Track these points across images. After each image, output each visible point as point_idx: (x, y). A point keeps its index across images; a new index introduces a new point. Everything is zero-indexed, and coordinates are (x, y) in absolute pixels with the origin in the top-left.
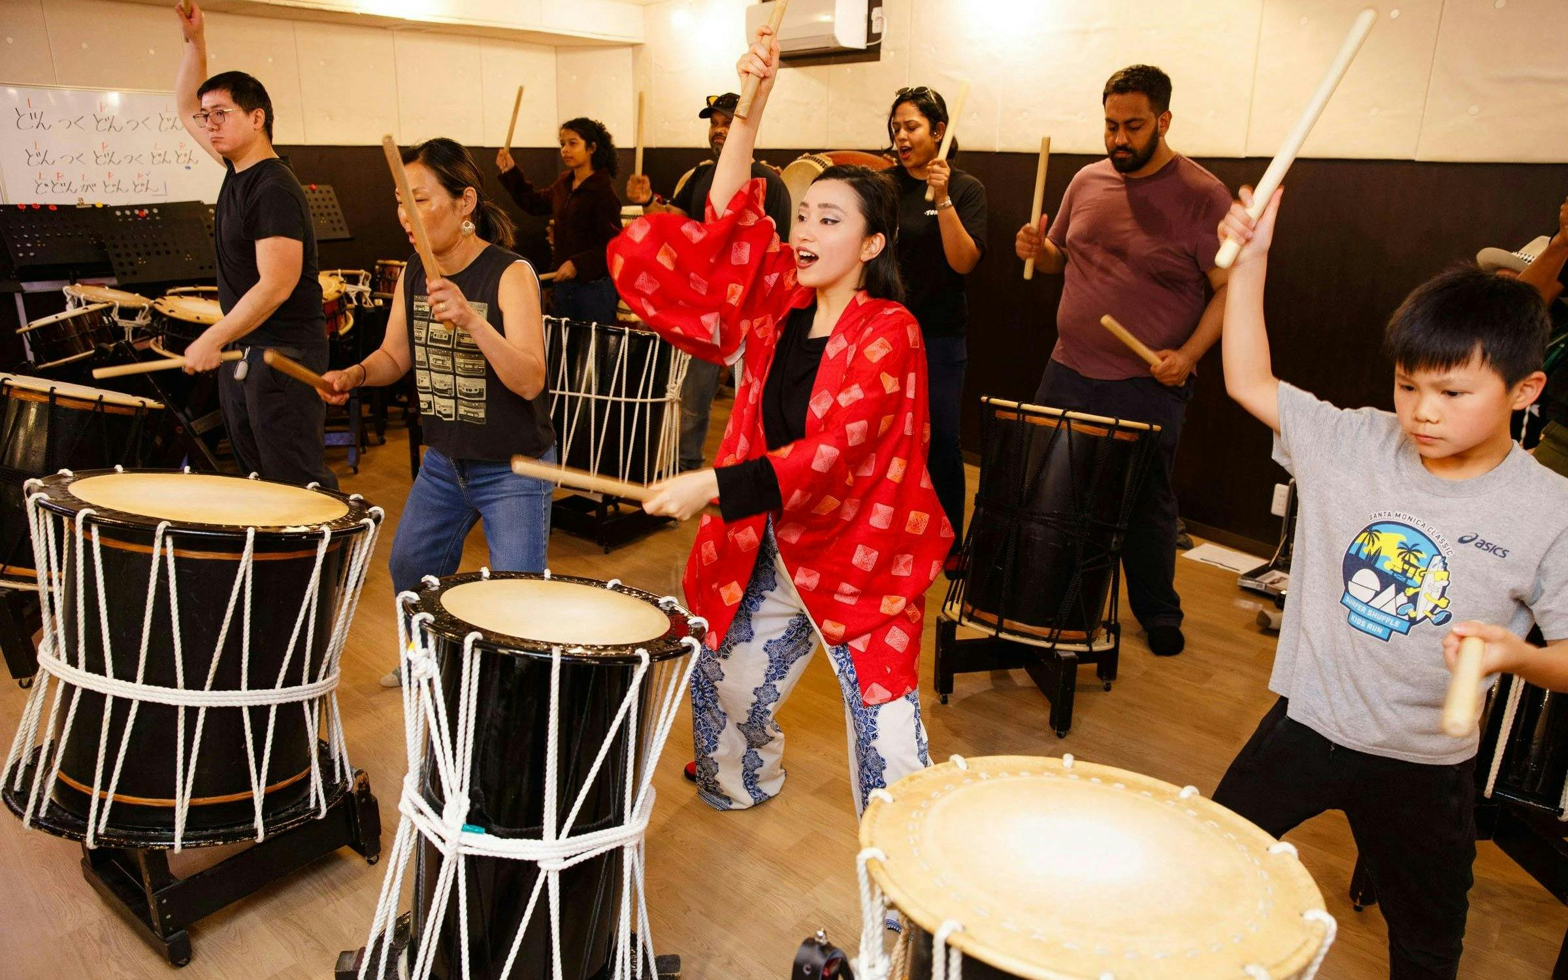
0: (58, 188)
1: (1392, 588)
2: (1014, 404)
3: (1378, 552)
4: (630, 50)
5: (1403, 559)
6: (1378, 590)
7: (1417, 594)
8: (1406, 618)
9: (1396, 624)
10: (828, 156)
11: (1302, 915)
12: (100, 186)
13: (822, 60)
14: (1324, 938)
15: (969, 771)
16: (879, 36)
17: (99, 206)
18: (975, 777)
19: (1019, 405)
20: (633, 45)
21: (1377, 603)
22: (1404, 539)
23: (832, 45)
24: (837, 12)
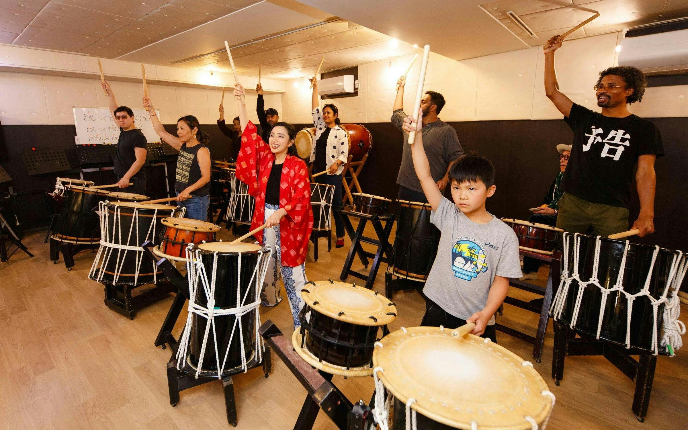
0: (97, 139)
1: (469, 262)
2: (407, 202)
3: (462, 250)
4: (281, 94)
5: (470, 252)
6: (465, 263)
7: (477, 263)
8: (476, 272)
9: (473, 275)
10: (344, 125)
11: (541, 393)
12: (111, 138)
13: (341, 96)
14: (552, 402)
15: (408, 333)
16: (357, 88)
17: (110, 144)
18: (410, 335)
19: (409, 202)
20: (282, 93)
21: (465, 268)
22: (469, 246)
23: (343, 92)
24: (345, 81)
